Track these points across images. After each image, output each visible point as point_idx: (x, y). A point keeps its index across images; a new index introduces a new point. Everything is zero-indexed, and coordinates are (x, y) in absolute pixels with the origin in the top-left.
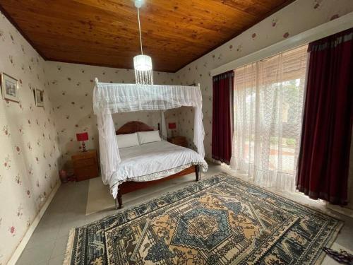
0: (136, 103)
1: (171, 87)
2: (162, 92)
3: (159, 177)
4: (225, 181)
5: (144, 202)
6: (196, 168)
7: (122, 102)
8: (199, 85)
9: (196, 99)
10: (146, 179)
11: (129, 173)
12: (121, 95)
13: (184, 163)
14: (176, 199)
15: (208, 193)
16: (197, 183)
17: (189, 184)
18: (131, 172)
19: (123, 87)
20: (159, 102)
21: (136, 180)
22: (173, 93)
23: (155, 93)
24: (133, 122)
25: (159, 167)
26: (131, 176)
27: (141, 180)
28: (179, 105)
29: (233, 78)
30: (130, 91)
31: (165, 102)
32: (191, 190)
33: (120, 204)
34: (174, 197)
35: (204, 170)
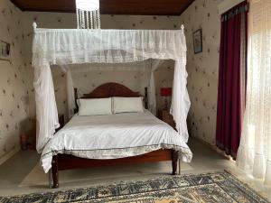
0: (81, 53)
1: (133, 32)
2: (118, 40)
3: (108, 156)
4: (218, 183)
5: (85, 187)
6: (172, 154)
7: (62, 51)
8: (183, 27)
9: (174, 49)
10: (89, 156)
11: (68, 142)
12: (62, 43)
13: (150, 143)
14: (126, 192)
15: (177, 194)
16: (171, 177)
17: (158, 177)
18: (71, 142)
19: (66, 33)
20: (113, 52)
21: (76, 153)
22: (136, 40)
23: (109, 41)
24: (111, 83)
25: (110, 142)
26: (70, 147)
27: (82, 155)
28: (146, 56)
29: (247, 12)
30: (75, 37)
31: (123, 53)
32: (155, 185)
33: (55, 182)
34: (126, 188)
35: (185, 160)
